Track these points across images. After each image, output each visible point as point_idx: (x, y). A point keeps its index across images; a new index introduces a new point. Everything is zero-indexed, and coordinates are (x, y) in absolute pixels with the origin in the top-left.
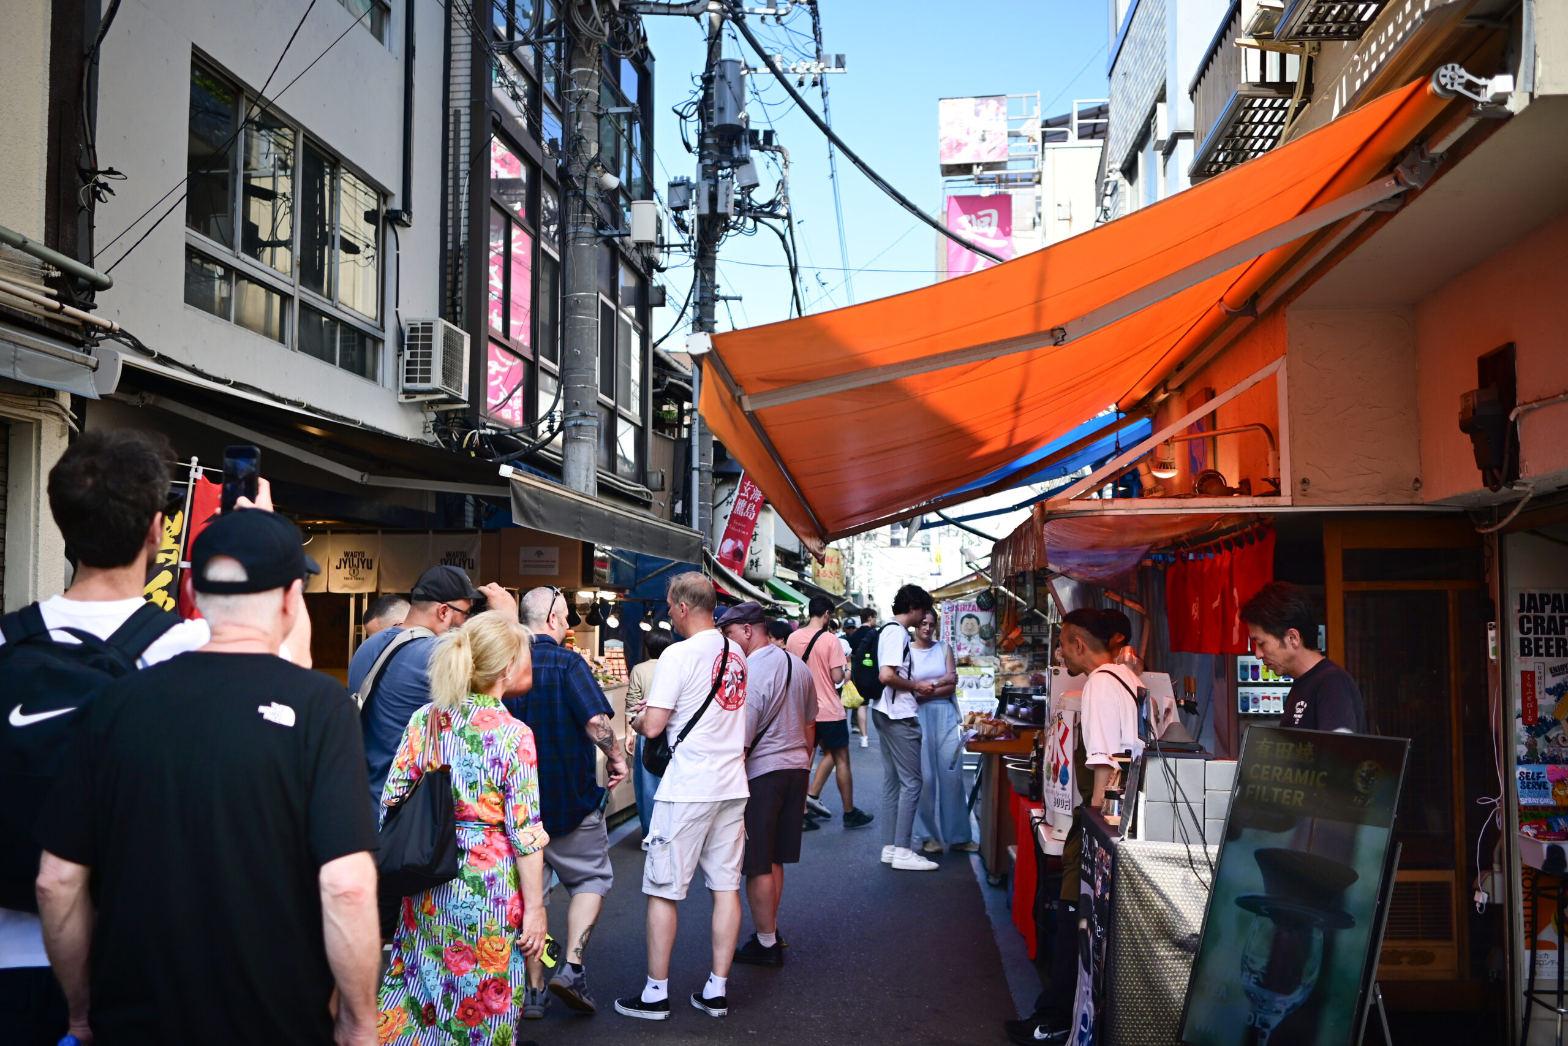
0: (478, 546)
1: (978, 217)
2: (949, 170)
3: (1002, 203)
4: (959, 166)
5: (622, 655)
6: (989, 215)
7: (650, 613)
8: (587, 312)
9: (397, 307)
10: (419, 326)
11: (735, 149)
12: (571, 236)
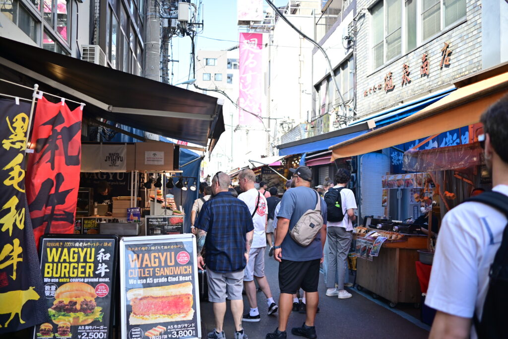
0: (125, 150)
1: (250, 41)
2: (242, 23)
3: (259, 37)
4: (244, 21)
5: (173, 201)
6: (254, 40)
7: (186, 183)
8: (156, 50)
9: (77, 39)
10: (88, 48)
11: (176, 3)
12: (149, 16)
